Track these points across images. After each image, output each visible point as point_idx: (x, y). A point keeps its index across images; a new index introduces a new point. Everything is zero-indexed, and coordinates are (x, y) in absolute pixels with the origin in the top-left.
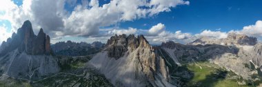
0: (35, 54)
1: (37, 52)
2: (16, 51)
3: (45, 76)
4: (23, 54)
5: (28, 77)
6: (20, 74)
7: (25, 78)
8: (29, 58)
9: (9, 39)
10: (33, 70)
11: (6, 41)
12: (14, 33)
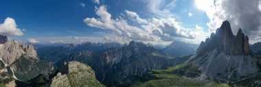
0: (234, 54)
1: (236, 52)
2: (215, 51)
3: (244, 77)
4: (222, 54)
5: (227, 78)
6: (219, 74)
7: (224, 78)
8: (228, 58)
9: (207, 40)
10: (231, 70)
11: (204, 41)
12: (213, 33)
